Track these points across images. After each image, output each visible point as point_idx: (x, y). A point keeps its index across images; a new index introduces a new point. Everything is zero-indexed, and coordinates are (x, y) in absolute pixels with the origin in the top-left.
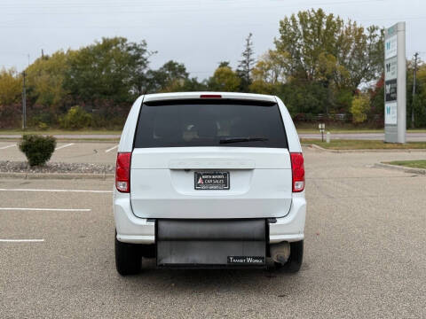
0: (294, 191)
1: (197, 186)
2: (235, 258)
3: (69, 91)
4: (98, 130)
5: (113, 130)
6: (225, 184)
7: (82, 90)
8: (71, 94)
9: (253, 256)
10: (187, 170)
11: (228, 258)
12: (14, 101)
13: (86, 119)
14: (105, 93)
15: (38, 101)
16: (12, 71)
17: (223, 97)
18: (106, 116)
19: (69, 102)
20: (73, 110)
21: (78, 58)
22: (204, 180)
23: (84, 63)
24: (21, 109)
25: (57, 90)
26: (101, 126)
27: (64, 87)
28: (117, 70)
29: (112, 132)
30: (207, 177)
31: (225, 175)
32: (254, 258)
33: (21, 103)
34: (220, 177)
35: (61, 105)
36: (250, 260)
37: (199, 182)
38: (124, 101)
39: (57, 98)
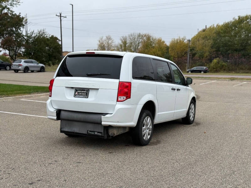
0: (118, 101)
1: (75, 96)
2: (90, 131)
3: (214, 50)
4: (230, 73)
5: (238, 73)
6: (87, 95)
7: (221, 49)
8: (216, 51)
9: (98, 131)
10: (72, 88)
11: (88, 131)
12: (183, 56)
13: (223, 66)
14: (236, 50)
15: (196, 55)
16: (184, 39)
17: (95, 53)
18: (235, 64)
19: (214, 56)
20: (215, 61)
21: (222, 29)
22: (78, 93)
23: (225, 32)
24: (187, 60)
25: (207, 49)
26: (232, 70)
27: (212, 47)
28: (245, 36)
29: (238, 74)
30: (80, 91)
31: (87, 91)
32: (98, 132)
33: (187, 57)
34: (85, 92)
35: (208, 57)
36: (96, 133)
37: (76, 94)
38: (248, 55)
39: (207, 54)
